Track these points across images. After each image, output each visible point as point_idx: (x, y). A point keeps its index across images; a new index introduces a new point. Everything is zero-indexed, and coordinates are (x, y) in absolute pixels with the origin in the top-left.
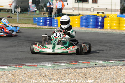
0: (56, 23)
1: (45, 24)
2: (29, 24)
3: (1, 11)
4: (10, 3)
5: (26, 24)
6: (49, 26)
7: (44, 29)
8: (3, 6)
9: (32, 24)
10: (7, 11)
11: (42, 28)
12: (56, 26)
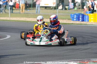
0: (87, 19)
1: (79, 20)
2: (65, 19)
3: (47, 8)
4: (54, 2)
5: (63, 19)
6: (81, 21)
7: (75, 25)
8: (48, 5)
9: (69, 20)
10: (51, 8)
11: (74, 24)
12: (87, 21)
